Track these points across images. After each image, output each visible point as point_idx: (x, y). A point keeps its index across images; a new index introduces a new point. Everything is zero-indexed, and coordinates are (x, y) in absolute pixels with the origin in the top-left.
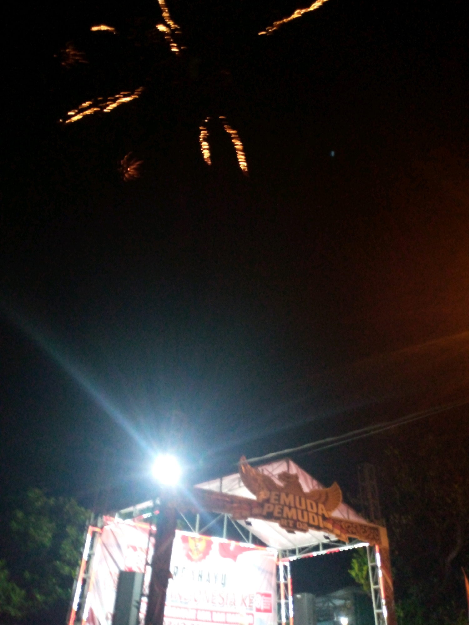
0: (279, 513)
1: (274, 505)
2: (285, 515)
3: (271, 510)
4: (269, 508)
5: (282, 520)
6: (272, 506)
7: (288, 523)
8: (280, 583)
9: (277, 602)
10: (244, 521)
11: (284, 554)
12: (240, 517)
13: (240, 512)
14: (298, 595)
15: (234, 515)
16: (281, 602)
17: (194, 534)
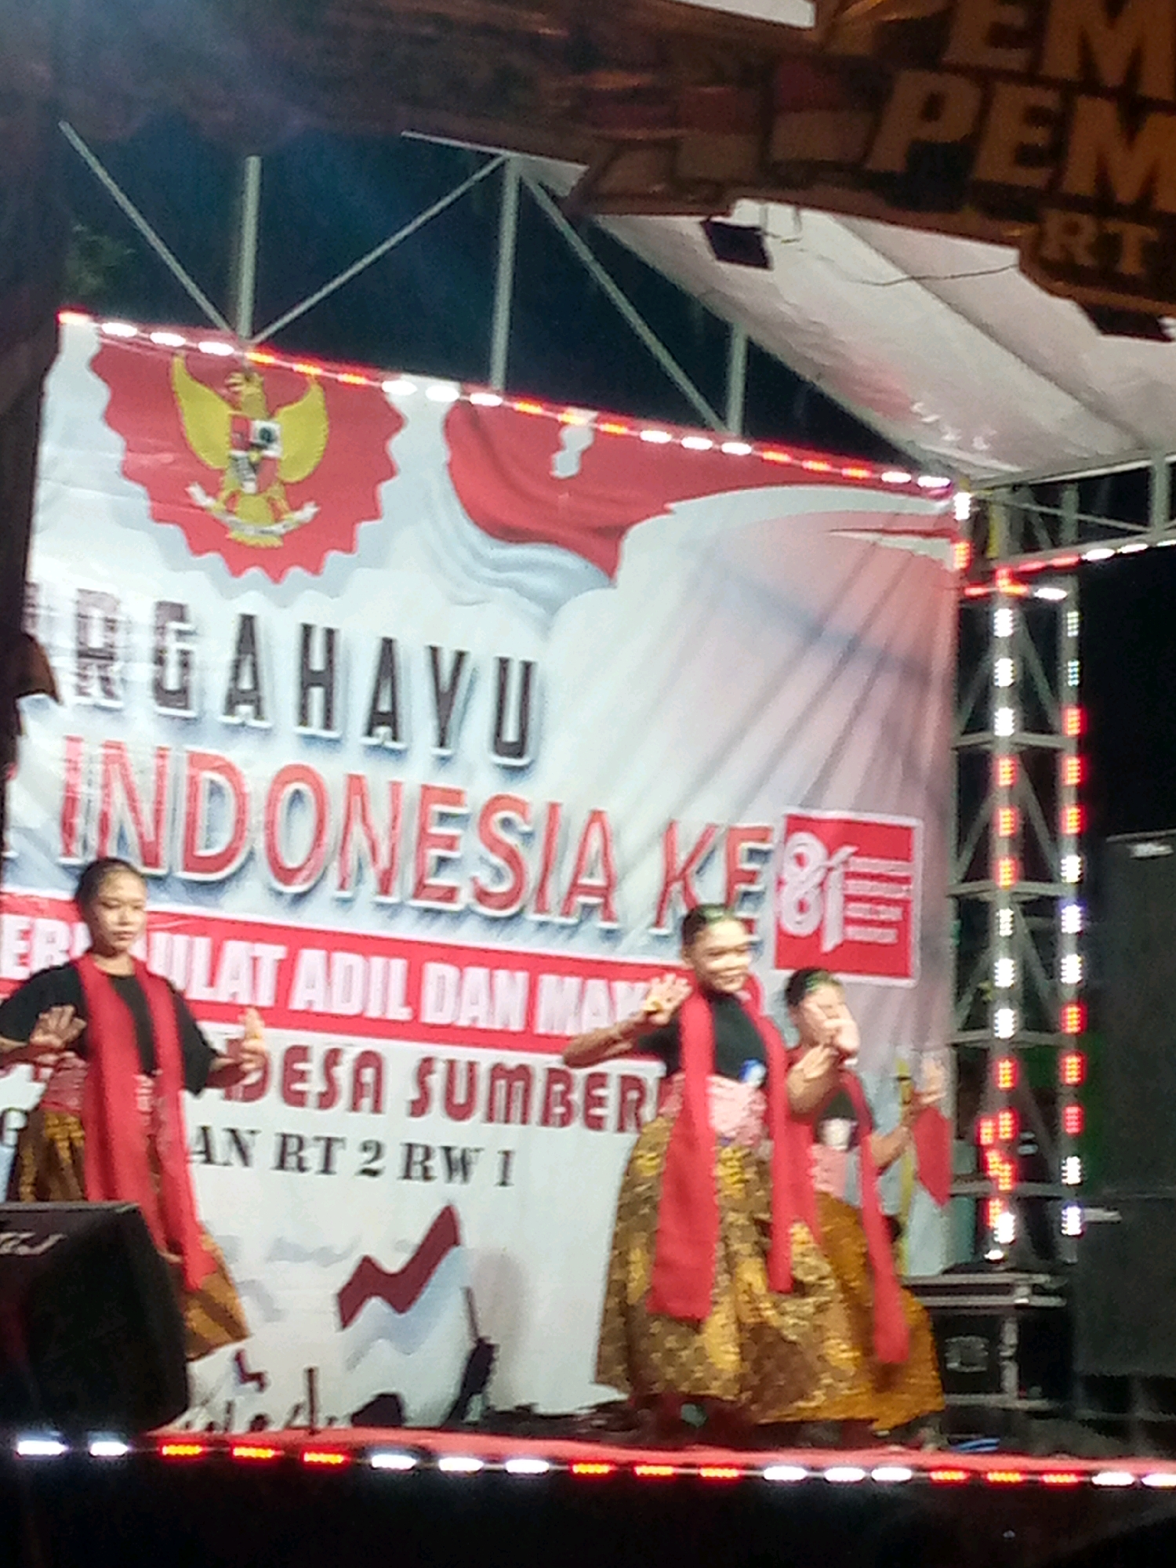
0: (1026, 156)
1: (985, 79)
2: (1079, 180)
3: (951, 127)
4: (932, 108)
5: (1055, 220)
6: (962, 98)
7: (1109, 247)
8: (988, 747)
9: (956, 897)
10: (689, 226)
11: (1042, 514)
12: (657, 188)
13: (656, 144)
14: (1147, 840)
15: (582, 168)
16: (986, 897)
17: (216, 348)
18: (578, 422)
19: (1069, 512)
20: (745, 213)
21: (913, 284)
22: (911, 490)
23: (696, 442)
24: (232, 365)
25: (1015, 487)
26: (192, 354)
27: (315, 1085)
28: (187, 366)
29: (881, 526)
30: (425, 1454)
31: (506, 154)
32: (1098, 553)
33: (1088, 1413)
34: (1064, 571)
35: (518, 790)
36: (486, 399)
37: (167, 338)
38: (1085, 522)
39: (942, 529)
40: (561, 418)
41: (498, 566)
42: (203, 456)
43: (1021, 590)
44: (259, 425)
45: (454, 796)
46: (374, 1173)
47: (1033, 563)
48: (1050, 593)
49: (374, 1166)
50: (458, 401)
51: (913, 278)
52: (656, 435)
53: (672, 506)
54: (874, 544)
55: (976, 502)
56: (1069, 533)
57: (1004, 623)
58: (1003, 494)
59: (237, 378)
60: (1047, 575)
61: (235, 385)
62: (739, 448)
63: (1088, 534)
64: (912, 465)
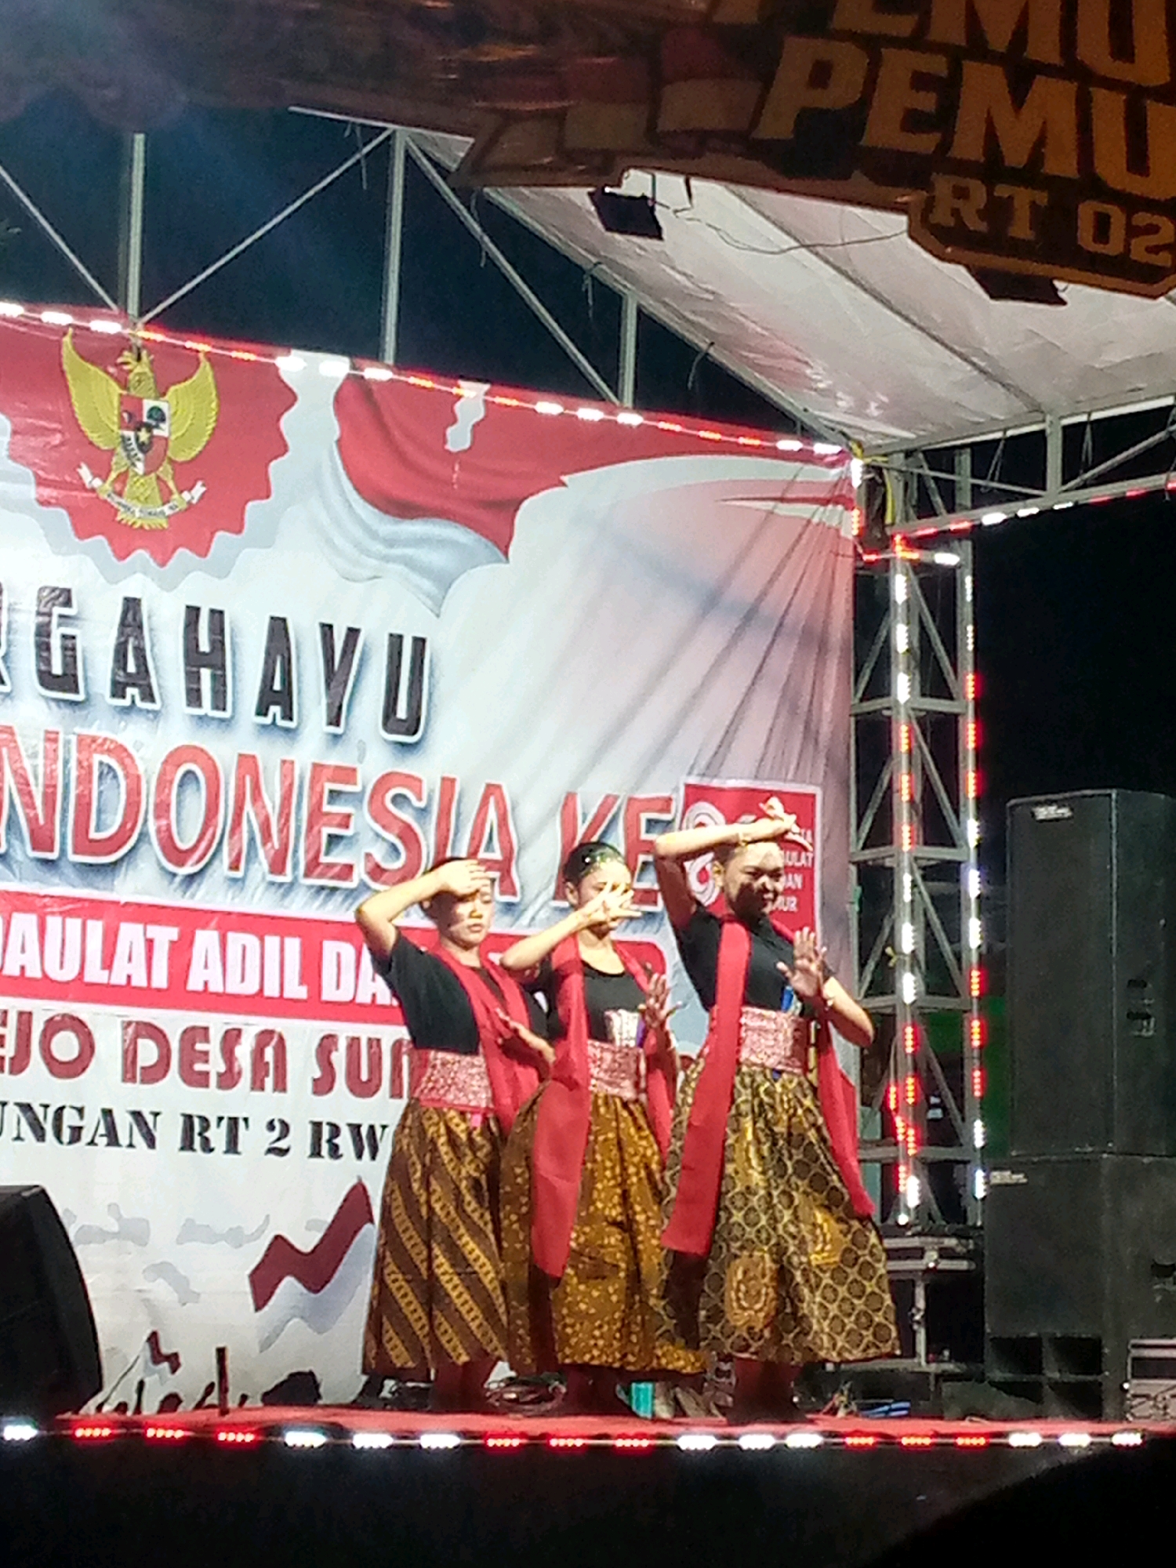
0: (914, 121)
1: (872, 45)
2: (968, 145)
3: (840, 94)
4: (821, 74)
5: (943, 185)
6: (849, 64)
7: (998, 211)
8: (886, 713)
9: (857, 864)
10: (580, 196)
11: (936, 479)
12: (546, 160)
13: (544, 115)
14: (1050, 803)
15: (471, 140)
16: (888, 863)
17: (105, 326)
18: (472, 396)
19: (964, 478)
20: (635, 183)
21: (803, 250)
22: (805, 457)
23: (590, 413)
24: (121, 344)
25: (909, 454)
26: (82, 333)
27: (216, 1065)
28: (75, 347)
29: (779, 495)
30: (338, 1432)
31: (391, 127)
32: (993, 517)
33: (998, 1375)
34: (959, 535)
35: (410, 766)
36: (377, 373)
37: (55, 317)
38: (979, 486)
39: (837, 497)
40: (455, 391)
41: (391, 543)
42: (93, 437)
43: (915, 555)
44: (148, 404)
45: (347, 774)
46: (283, 1152)
47: (927, 528)
48: (945, 558)
49: (282, 1144)
50: (349, 377)
51: (803, 246)
52: (549, 407)
53: (565, 478)
54: (771, 513)
55: (868, 468)
56: (965, 498)
57: (900, 588)
58: (899, 460)
59: (127, 356)
60: (943, 540)
61: (126, 363)
62: (631, 419)
63: (981, 498)
64: (807, 433)
